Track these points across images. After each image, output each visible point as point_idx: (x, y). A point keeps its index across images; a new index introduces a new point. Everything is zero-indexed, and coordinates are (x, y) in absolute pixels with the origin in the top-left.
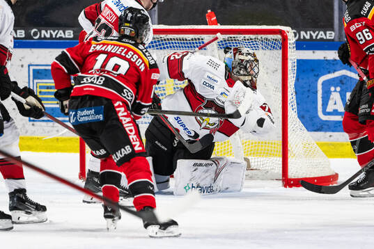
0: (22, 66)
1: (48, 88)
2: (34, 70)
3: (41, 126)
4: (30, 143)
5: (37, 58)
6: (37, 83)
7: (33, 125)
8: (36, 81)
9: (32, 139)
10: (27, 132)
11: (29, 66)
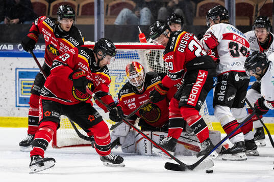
0: (11, 69)
1: (29, 84)
2: (19, 72)
3: (24, 110)
4: (16, 122)
5: (22, 64)
6: (21, 81)
7: (19, 109)
8: (20, 79)
9: (17, 119)
10: (14, 114)
11: (16, 69)
